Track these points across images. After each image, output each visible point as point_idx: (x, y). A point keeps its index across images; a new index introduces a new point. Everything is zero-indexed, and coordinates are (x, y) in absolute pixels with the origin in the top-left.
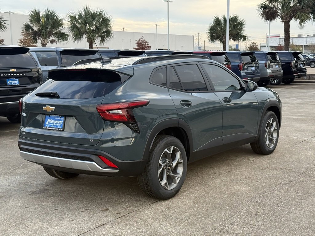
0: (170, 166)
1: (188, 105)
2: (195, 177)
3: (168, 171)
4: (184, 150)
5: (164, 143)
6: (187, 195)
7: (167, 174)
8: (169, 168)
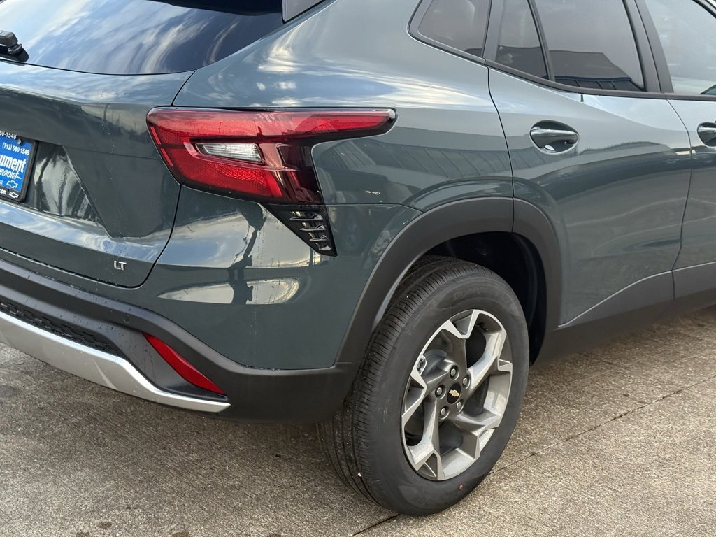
0: (457, 386)
1: (563, 143)
2: (552, 401)
3: (446, 408)
4: (524, 322)
5: (441, 296)
6: (516, 498)
7: (440, 415)
8: (454, 393)
